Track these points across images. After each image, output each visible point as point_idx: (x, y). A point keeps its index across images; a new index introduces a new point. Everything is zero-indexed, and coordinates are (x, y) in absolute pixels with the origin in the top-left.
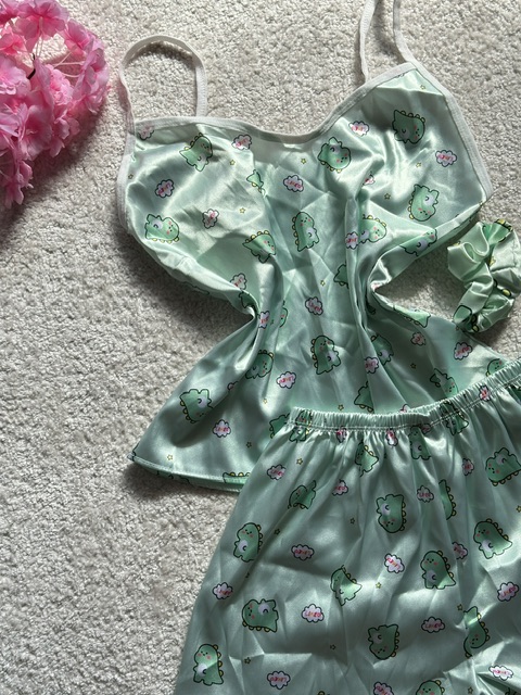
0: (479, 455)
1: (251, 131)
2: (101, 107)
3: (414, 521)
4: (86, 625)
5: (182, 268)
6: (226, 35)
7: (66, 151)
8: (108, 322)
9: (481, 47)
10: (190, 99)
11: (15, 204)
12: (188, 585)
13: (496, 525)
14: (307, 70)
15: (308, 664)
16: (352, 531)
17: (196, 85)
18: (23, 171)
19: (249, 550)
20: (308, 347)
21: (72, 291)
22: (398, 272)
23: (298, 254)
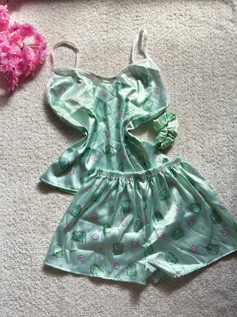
0: (157, 189)
1: (93, 75)
2: (44, 62)
3: (133, 209)
4: (18, 234)
5: (64, 117)
6: (89, 43)
7: (30, 75)
8: (38, 133)
9: (172, 56)
10: (74, 62)
11: (11, 90)
12: (54, 224)
13: (160, 214)
14: (114, 57)
15: (92, 254)
16: (112, 211)
17: (76, 58)
18: (15, 80)
19: (76, 213)
20: (104, 148)
21: (27, 122)
22: (137, 126)
23: (104, 117)
